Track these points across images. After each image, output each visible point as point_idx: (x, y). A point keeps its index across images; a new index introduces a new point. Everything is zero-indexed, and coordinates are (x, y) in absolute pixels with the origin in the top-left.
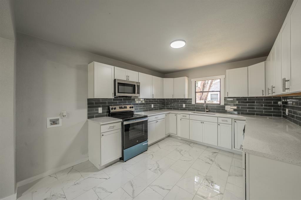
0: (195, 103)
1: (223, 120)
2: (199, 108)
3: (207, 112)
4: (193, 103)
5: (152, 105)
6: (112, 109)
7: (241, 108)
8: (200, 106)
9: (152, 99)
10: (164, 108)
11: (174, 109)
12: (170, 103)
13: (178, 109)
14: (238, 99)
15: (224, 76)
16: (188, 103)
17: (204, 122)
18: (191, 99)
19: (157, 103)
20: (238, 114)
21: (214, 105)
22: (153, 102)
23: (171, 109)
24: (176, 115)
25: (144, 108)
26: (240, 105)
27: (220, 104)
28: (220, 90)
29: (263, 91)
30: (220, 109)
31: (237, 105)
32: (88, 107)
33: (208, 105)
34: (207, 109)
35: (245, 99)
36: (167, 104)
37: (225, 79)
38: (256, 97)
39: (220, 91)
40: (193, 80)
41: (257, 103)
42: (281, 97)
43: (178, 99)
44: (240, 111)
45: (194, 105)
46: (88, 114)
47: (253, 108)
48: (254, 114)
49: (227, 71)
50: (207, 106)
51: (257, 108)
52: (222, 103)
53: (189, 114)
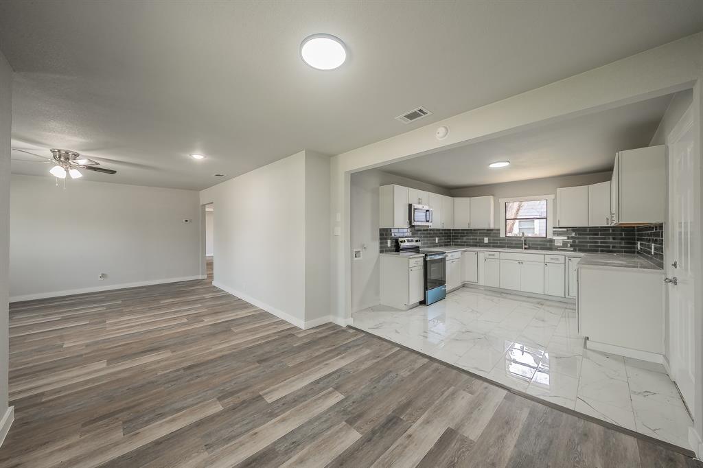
0: (506, 236)
1: (552, 259)
2: (512, 244)
3: (526, 248)
4: (502, 235)
5: (437, 239)
6: (401, 242)
7: (579, 242)
8: (514, 240)
9: (443, 230)
10: (450, 245)
11: (467, 245)
12: (462, 236)
13: (476, 246)
14: (574, 229)
15: (552, 197)
16: (493, 237)
17: (523, 262)
18: (499, 230)
19: (442, 236)
20: (574, 250)
21: (536, 239)
22: (437, 234)
23: (463, 245)
24: (477, 253)
25: (427, 243)
26: (578, 238)
27: (546, 237)
29: (607, 219)
30: (544, 245)
31: (572, 238)
32: (381, 239)
33: (527, 239)
34: (525, 244)
35: (584, 229)
36: (456, 237)
37: (554, 200)
38: (601, 227)
39: (546, 218)
40: (502, 201)
41: (601, 235)
42: (634, 227)
43: (475, 230)
44: (576, 247)
45: (503, 239)
46: (381, 247)
47: (597, 242)
48: (597, 251)
49: (559, 190)
50: (525, 241)
51: (601, 243)
52: (550, 235)
53: (500, 252)
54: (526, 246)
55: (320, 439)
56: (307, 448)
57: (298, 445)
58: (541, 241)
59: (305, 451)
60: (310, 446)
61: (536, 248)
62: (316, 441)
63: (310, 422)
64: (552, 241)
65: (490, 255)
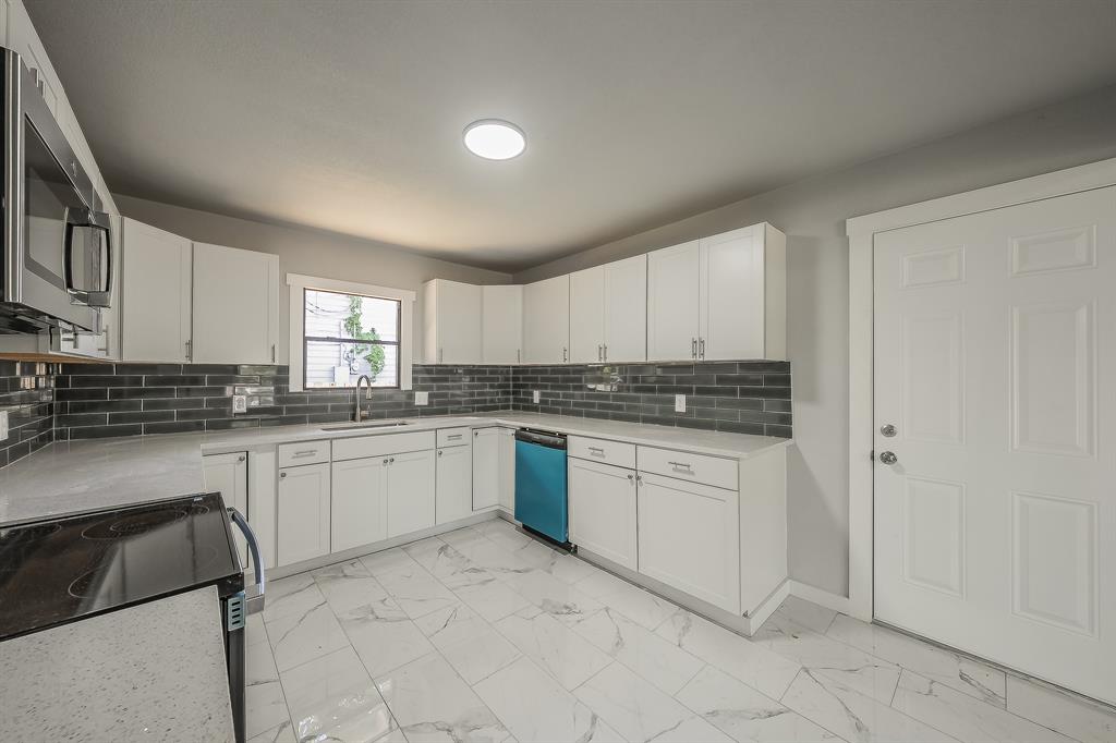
0: (305, 388)
1: (450, 437)
3: (364, 418)
4: (295, 386)
17: (393, 457)
27: (399, 387)
28: (394, 339)
30: (393, 405)
34: (362, 409)
39: (398, 343)
45: (298, 398)
52: (407, 385)
53: (331, 440)
54: (364, 413)
58: (391, 396)
64: (410, 395)
65: (298, 454)
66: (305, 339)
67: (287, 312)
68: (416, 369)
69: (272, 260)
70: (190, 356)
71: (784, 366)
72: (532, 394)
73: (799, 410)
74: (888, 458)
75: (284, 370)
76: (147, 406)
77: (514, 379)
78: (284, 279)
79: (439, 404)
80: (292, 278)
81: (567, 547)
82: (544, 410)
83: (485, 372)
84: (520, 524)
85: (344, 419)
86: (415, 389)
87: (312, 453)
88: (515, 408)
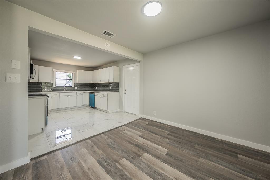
0: (56, 86)
2: (59, 89)
3: (65, 91)
30: (71, 89)
33: (66, 87)
37: (75, 74)
39: (72, 80)
49: (77, 71)
51: (87, 88)
52: (73, 86)
53: (59, 93)
54: (66, 90)
55: (150, 164)
56: (156, 168)
57: (156, 172)
58: (71, 88)
59: (157, 169)
60: (155, 167)
61: (69, 91)
62: (152, 165)
63: (142, 170)
64: (74, 88)
65: (54, 95)
66: (56, 79)
67: (53, 75)
68: (75, 84)
69: (51, 68)
70: (38, 81)
71: (118, 83)
72: (95, 88)
73: (120, 88)
74: (126, 93)
75: (53, 83)
76: (32, 88)
77: (94, 86)
78: (52, 70)
79: (79, 89)
80: (54, 70)
81: (95, 108)
82: (97, 90)
83: (88, 84)
84: (90, 106)
85: (62, 91)
86: (75, 87)
87: (56, 94)
88: (94, 90)
